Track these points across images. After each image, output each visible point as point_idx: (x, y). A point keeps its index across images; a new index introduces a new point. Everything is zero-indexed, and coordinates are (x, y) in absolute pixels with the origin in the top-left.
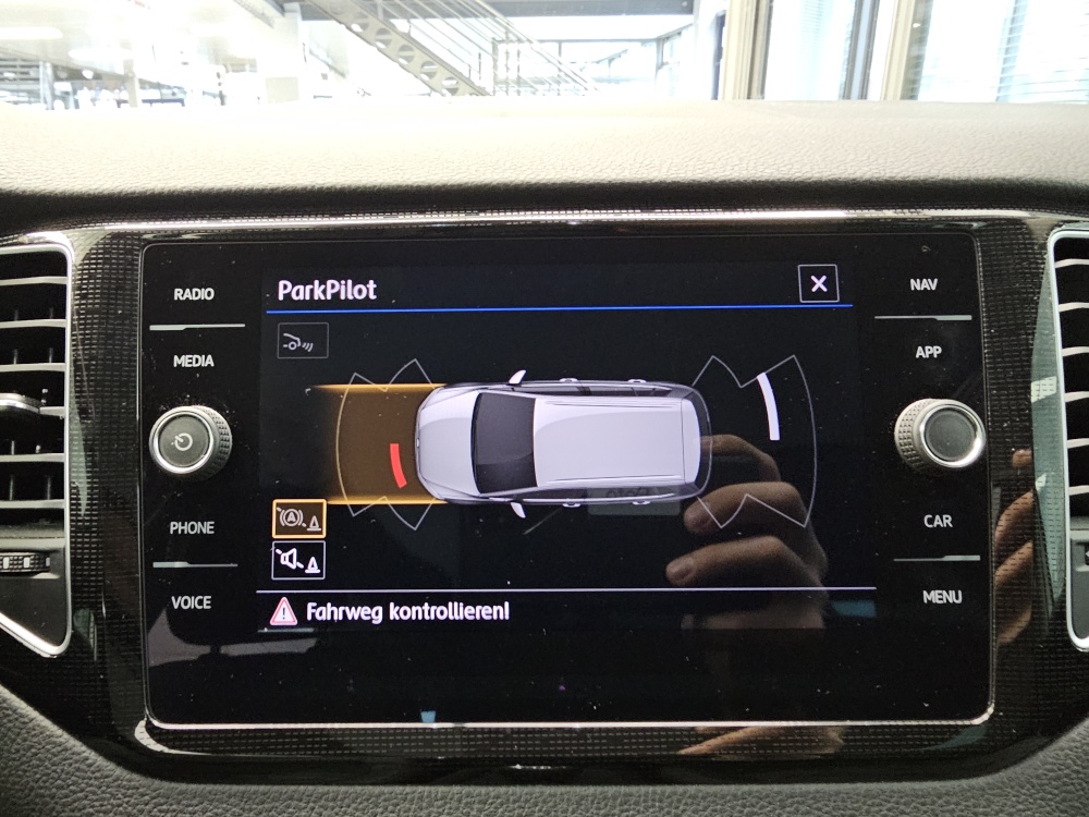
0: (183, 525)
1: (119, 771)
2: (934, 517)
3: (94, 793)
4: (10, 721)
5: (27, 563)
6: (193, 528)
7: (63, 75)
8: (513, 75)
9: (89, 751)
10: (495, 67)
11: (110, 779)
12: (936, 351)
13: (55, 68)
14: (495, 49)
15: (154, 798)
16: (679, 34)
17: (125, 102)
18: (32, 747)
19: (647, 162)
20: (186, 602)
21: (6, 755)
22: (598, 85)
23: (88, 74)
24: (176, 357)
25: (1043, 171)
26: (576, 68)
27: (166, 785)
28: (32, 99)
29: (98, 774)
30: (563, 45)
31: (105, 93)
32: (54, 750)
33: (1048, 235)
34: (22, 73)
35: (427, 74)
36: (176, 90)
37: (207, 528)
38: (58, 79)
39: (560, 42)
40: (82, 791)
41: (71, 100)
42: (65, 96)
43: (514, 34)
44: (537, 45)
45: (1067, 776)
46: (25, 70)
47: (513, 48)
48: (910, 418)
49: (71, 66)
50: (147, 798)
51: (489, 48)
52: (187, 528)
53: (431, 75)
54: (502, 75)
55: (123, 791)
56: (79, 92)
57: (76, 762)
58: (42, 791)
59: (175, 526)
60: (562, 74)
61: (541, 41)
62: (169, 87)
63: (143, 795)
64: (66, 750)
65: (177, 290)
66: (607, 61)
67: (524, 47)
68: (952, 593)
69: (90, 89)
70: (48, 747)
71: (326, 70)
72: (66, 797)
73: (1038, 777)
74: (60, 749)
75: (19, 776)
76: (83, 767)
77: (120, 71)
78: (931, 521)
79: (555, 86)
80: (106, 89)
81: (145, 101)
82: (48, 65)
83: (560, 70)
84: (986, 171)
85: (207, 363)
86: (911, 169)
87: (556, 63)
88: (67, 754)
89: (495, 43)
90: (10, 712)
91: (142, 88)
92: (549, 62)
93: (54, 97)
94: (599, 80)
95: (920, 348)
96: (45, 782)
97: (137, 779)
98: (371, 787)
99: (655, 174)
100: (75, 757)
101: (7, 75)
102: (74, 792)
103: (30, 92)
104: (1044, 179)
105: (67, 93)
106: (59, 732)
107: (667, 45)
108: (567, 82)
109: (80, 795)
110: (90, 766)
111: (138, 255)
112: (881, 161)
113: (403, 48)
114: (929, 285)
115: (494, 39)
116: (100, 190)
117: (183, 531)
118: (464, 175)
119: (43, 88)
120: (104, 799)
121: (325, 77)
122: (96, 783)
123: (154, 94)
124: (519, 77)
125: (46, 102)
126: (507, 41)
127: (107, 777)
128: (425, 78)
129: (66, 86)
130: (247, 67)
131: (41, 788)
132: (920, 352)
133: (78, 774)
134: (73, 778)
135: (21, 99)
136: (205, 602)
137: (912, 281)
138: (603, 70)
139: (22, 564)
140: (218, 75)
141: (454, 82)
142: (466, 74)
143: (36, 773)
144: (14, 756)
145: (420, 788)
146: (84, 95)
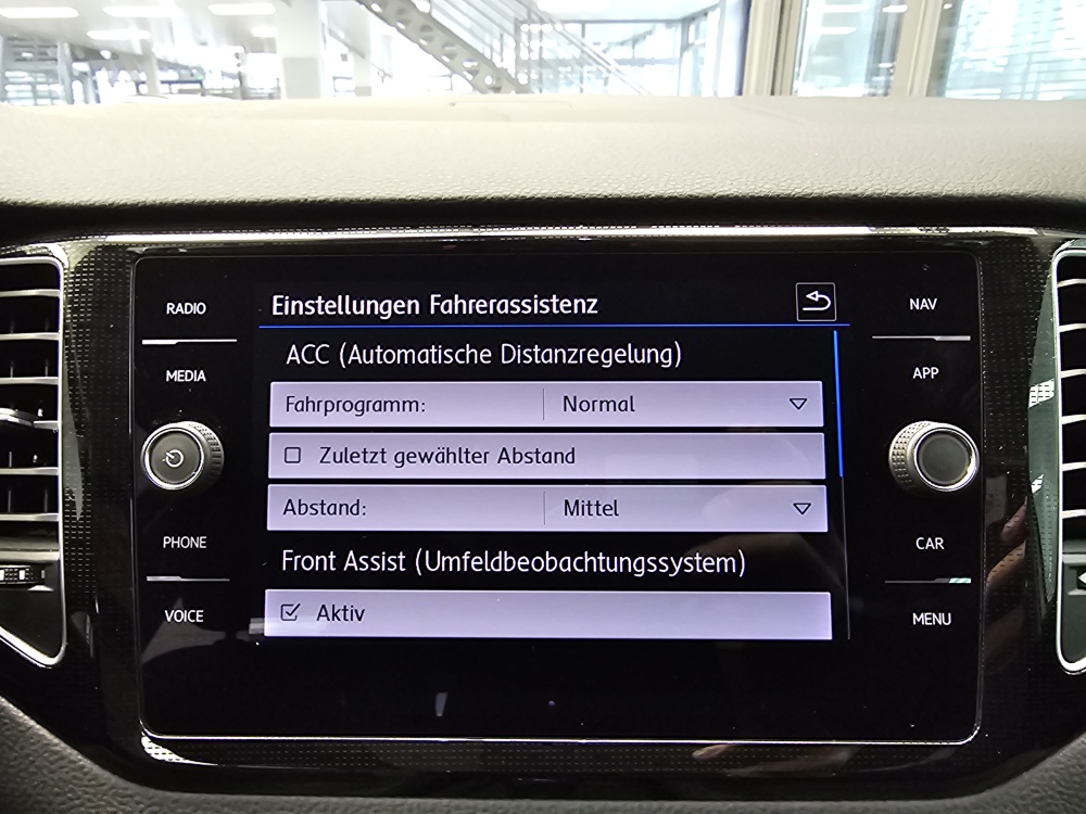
0: (176, 540)
1: (114, 779)
2: (926, 541)
3: (90, 800)
4: (8, 730)
5: (22, 575)
6: (185, 542)
7: (81, 55)
8: (535, 56)
9: (85, 760)
10: (517, 48)
11: (104, 788)
12: (934, 371)
13: (72, 47)
14: (517, 29)
15: (149, 806)
16: (706, 14)
17: (143, 83)
18: (29, 755)
19: (644, 176)
20: (179, 616)
21: (5, 762)
22: (621, 68)
23: (106, 54)
24: (168, 373)
25: (1049, 188)
26: (599, 50)
27: (160, 793)
28: (51, 80)
29: (94, 783)
30: (587, 26)
31: (124, 75)
32: (51, 759)
33: (1052, 254)
34: (40, 54)
35: (448, 56)
36: (194, 71)
37: (199, 542)
38: (76, 59)
39: (583, 23)
40: (79, 798)
41: (89, 81)
42: (82, 77)
43: (537, 15)
44: (559, 27)
45: (1051, 797)
46: (43, 50)
47: (535, 28)
48: (904, 440)
49: (89, 46)
50: (142, 806)
51: (511, 27)
52: (179, 542)
53: (451, 56)
54: (524, 55)
55: (119, 799)
56: (98, 73)
57: (74, 770)
58: (40, 798)
59: (168, 541)
60: (585, 56)
61: (564, 22)
62: (186, 68)
63: (138, 803)
64: (63, 758)
65: (169, 304)
66: (630, 43)
67: (547, 28)
68: (942, 615)
69: (108, 69)
70: (46, 755)
71: (345, 50)
72: (64, 803)
73: (1022, 798)
74: (56, 757)
75: (17, 783)
76: (80, 775)
77: (138, 51)
78: (923, 543)
79: (577, 68)
80: (125, 69)
81: (163, 82)
82: (66, 45)
83: (583, 52)
84: (991, 188)
85: (200, 377)
86: (915, 185)
87: (579, 44)
88: (64, 763)
89: (517, 24)
90: (7, 721)
91: (161, 69)
92: (572, 42)
93: (73, 77)
94: (622, 62)
95: (917, 369)
96: (43, 788)
97: (133, 788)
98: (361, 799)
99: (652, 189)
100: (72, 766)
101: (25, 55)
102: (71, 800)
103: (47, 72)
104: (1050, 196)
105: (85, 73)
106: (56, 741)
107: (692, 28)
108: (590, 65)
109: (77, 802)
110: (86, 774)
111: (129, 268)
112: (884, 176)
113: (424, 28)
114: (929, 304)
115: (516, 19)
116: (92, 202)
117: (176, 545)
118: (458, 188)
119: (61, 68)
120: (99, 806)
121: (344, 58)
122: (92, 791)
123: (172, 75)
124: (541, 58)
125: (63, 83)
126: (530, 21)
127: (103, 785)
128: (446, 59)
129: (83, 67)
130: (266, 48)
131: (40, 795)
132: (917, 373)
133: (75, 781)
134: (71, 786)
135: (39, 80)
136: (198, 616)
137: (912, 301)
138: (626, 52)
139: (18, 576)
140: (237, 56)
141: (475, 64)
142: (488, 56)
143: (34, 781)
144: (11, 763)
145: (411, 801)
146: (102, 76)
